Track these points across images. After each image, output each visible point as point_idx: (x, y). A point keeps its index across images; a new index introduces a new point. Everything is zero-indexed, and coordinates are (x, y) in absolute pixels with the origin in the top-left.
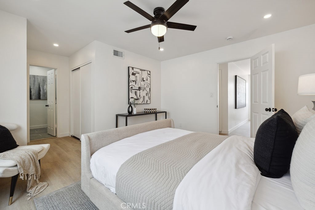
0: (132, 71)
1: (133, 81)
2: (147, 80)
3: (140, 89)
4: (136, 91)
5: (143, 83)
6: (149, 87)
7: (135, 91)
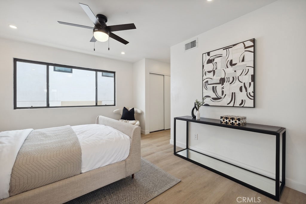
0: (208, 58)
1: (209, 72)
2: (243, 60)
3: (222, 81)
4: (215, 85)
5: (231, 69)
6: (251, 72)
7: (213, 87)
